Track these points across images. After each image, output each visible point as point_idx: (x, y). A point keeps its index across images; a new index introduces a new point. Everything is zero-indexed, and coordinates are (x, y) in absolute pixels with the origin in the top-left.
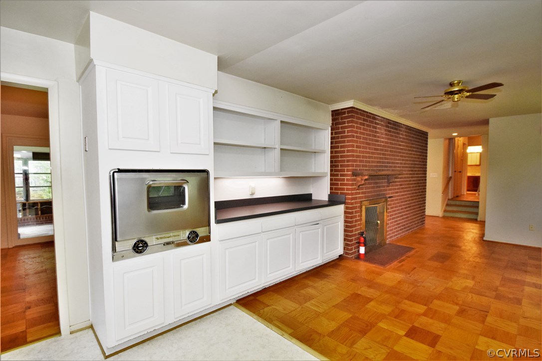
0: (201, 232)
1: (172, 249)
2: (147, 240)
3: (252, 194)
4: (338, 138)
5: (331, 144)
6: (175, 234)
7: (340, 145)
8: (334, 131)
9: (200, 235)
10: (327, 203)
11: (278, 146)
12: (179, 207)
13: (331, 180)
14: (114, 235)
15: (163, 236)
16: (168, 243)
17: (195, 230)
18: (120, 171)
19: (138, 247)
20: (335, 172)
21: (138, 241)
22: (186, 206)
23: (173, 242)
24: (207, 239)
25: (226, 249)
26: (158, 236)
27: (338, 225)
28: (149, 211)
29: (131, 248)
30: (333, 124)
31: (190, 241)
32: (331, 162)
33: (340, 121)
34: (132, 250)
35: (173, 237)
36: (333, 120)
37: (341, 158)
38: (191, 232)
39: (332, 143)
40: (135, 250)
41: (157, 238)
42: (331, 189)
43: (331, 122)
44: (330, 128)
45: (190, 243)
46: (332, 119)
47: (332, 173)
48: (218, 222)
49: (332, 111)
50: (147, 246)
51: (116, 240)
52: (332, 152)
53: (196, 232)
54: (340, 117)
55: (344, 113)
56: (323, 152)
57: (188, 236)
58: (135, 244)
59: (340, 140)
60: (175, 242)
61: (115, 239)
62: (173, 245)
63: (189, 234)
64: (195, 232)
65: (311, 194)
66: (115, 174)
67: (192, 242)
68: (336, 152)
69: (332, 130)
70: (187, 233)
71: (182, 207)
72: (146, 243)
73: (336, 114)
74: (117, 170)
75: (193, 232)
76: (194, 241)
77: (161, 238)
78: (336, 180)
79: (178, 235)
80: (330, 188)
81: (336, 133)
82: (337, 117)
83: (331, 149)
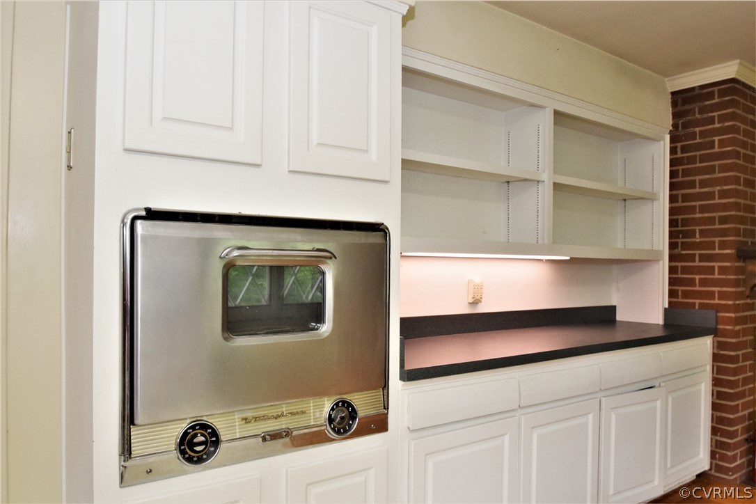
0: (363, 404)
1: (284, 453)
2: (218, 423)
3: (475, 303)
4: (692, 160)
5: (671, 177)
6: (294, 408)
7: (698, 178)
8: (679, 145)
9: (362, 412)
10: (660, 333)
11: (547, 177)
12: (307, 329)
13: (672, 270)
14: (127, 406)
15: (261, 413)
16: (275, 436)
17: (347, 397)
18: (152, 215)
19: (192, 445)
20: (683, 249)
21: (193, 428)
22: (326, 328)
23: (288, 433)
24: (379, 424)
25: (427, 455)
26: (249, 414)
27: (700, 390)
28: (226, 339)
29: (173, 446)
30: (675, 126)
31: (333, 429)
32: (672, 223)
33: (698, 116)
34: (175, 454)
35: (290, 418)
36: (676, 116)
37: (701, 212)
38: (337, 404)
39: (673, 174)
40: (183, 452)
41: (246, 420)
42: (672, 294)
43: (671, 122)
44: (668, 137)
45: (332, 435)
46: (674, 114)
47: (676, 251)
48: (410, 375)
49: (673, 94)
50: (217, 443)
51: (132, 422)
52: (673, 199)
53: (350, 405)
54: (696, 107)
55: (710, 96)
56: (649, 198)
57: (330, 415)
58: (186, 434)
59: (698, 165)
60: (295, 433)
61: (129, 417)
62: (287, 440)
63: (332, 409)
64: (347, 405)
65: (615, 306)
66: (139, 223)
67: (338, 432)
68: (686, 198)
69: (673, 140)
70: (327, 405)
71: (313, 329)
72: (214, 433)
73: (683, 101)
74: (144, 213)
75: (344, 402)
76: (346, 431)
77: (256, 419)
78: (685, 270)
79: (303, 412)
80: (670, 291)
81: (684, 149)
82: (687, 107)
83: (671, 189)
